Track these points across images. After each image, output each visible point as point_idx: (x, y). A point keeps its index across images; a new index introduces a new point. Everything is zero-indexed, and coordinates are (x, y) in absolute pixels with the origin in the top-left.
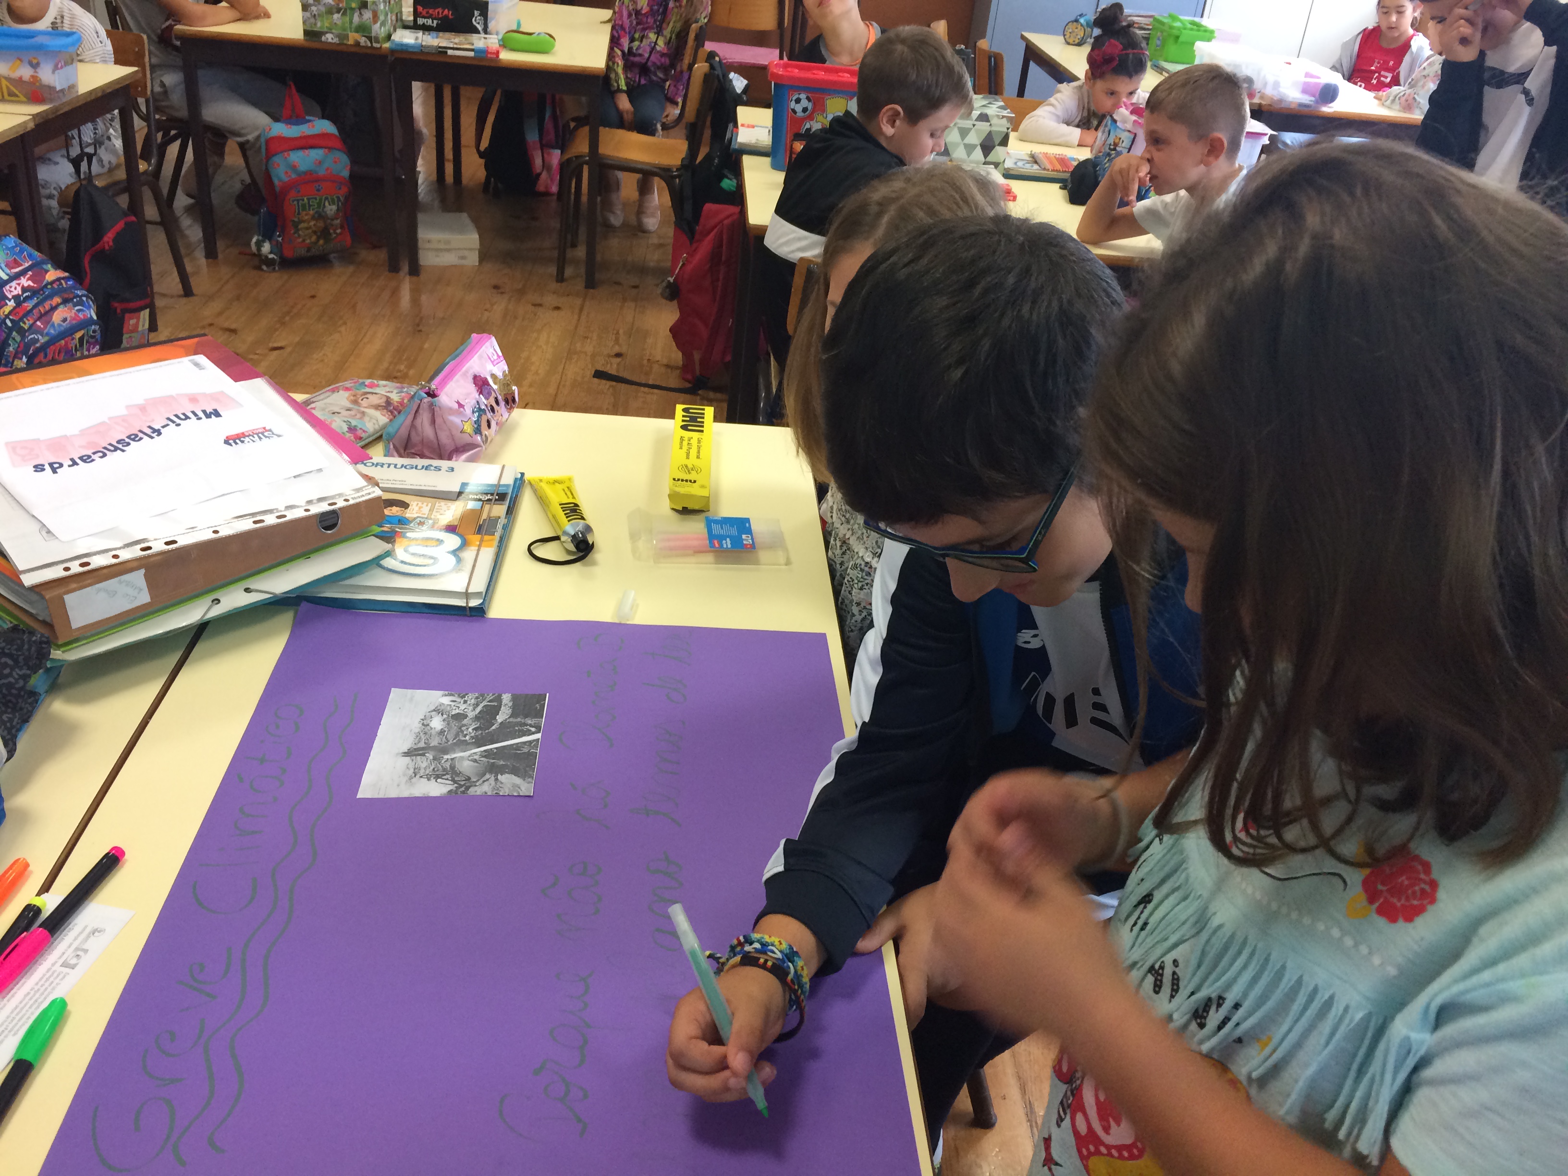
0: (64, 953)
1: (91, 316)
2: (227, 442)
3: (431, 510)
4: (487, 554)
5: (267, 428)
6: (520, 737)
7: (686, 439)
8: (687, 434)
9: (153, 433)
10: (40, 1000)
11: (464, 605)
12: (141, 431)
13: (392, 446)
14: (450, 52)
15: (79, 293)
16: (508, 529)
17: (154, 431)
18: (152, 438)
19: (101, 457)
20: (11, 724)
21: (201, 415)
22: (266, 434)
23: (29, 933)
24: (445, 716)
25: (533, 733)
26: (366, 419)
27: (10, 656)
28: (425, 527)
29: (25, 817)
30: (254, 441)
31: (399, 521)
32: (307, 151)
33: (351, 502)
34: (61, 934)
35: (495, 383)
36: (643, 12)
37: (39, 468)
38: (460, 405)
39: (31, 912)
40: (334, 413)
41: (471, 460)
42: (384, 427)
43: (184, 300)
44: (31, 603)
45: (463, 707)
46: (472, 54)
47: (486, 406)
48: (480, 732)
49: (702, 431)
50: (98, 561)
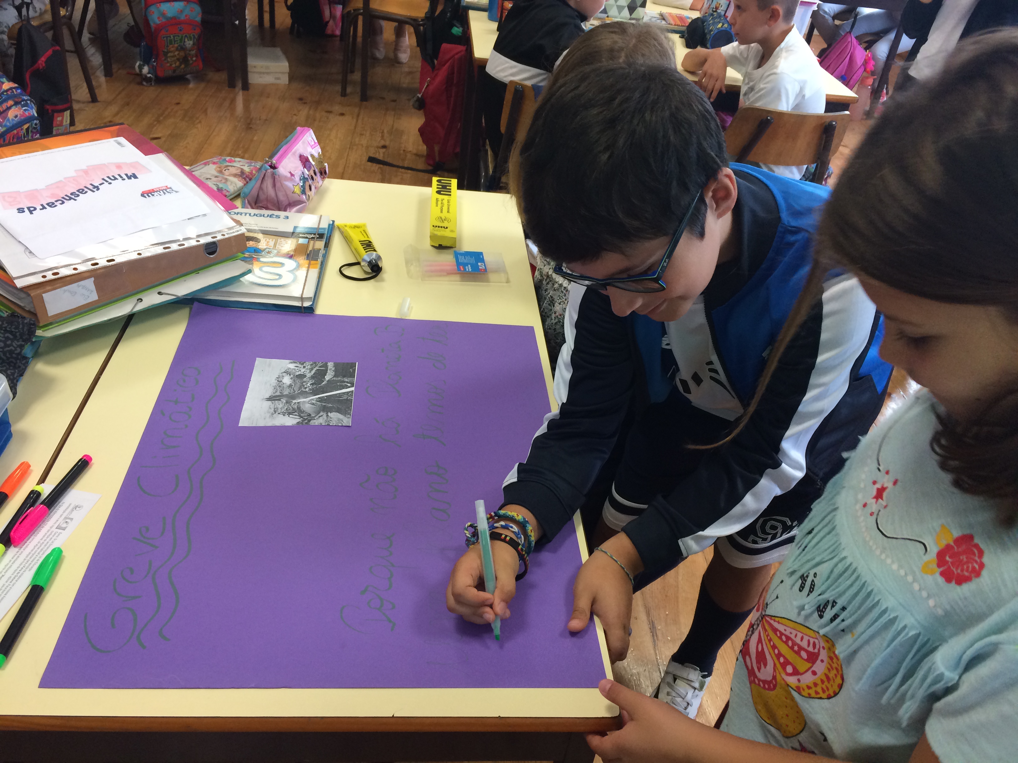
0: (57, 521)
1: (34, 114)
2: (142, 195)
3: (275, 245)
4: (314, 273)
5: (169, 187)
6: (341, 389)
7: (440, 200)
8: (441, 196)
9: (94, 188)
10: (44, 549)
11: (300, 305)
12: (86, 187)
13: (247, 202)
15: (25, 98)
16: (325, 256)
17: (95, 187)
18: (94, 191)
19: (61, 204)
20: (13, 377)
21: (125, 177)
22: (168, 190)
23: (35, 507)
24: (292, 376)
25: (349, 387)
26: (229, 183)
27: (11, 332)
28: (272, 255)
29: (25, 437)
30: (160, 195)
31: (255, 250)
32: (172, 3)
33: (227, 236)
34: (54, 509)
35: (314, 161)
37: (21, 210)
38: (292, 175)
39: (34, 496)
40: (207, 179)
41: (300, 211)
42: (242, 188)
43: (91, 105)
44: (20, 299)
45: (303, 370)
47: (308, 175)
48: (315, 386)
49: (450, 195)
50: (64, 272)
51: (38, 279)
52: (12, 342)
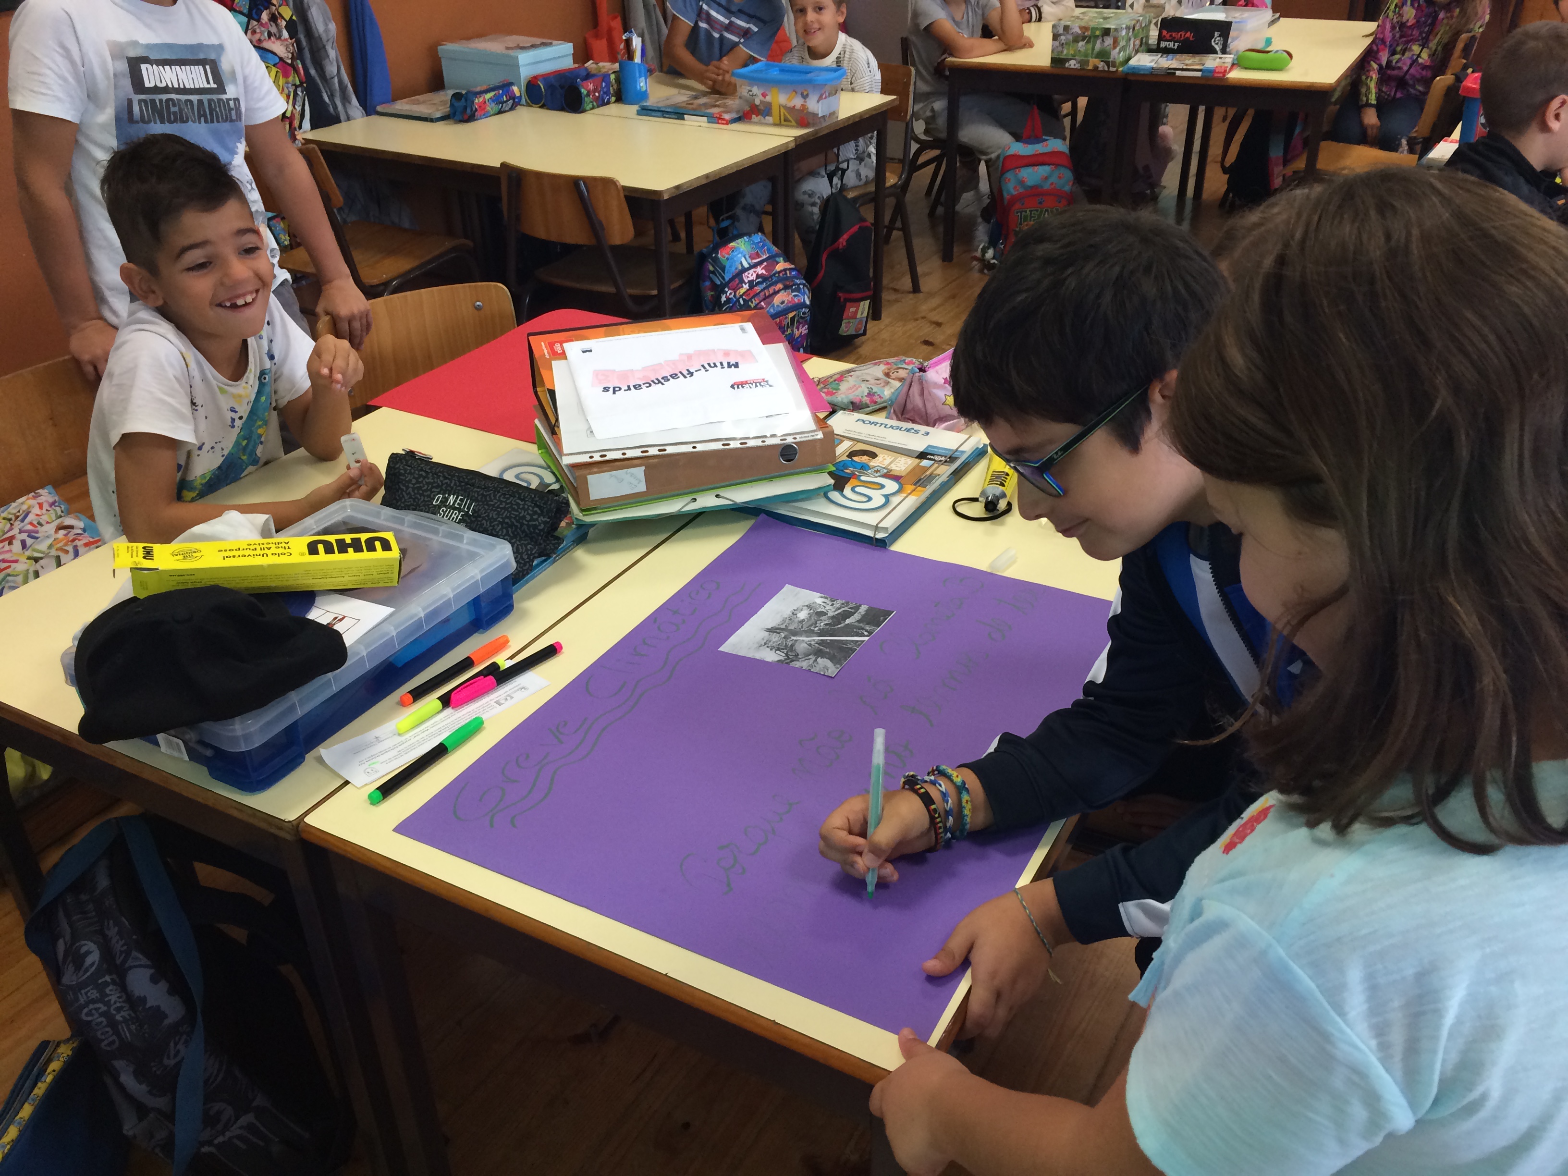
0: (499, 696)
1: (804, 301)
2: (732, 387)
3: (891, 462)
4: (915, 500)
5: (766, 380)
9: (688, 374)
10: (471, 717)
11: (872, 536)
12: (681, 372)
13: (892, 411)
14: (1178, 73)
15: (798, 281)
16: (946, 485)
17: (690, 373)
18: (685, 377)
19: (647, 387)
21: (725, 365)
22: (762, 384)
23: (489, 677)
24: (812, 611)
25: (865, 636)
29: (524, 614)
30: (751, 388)
32: (1036, 168)
34: (504, 685)
36: (1409, 24)
37: (606, 389)
39: (493, 668)
43: (911, 296)
45: (828, 608)
46: (1199, 74)
48: (828, 627)
50: (611, 456)
51: (585, 459)
52: (539, 517)
